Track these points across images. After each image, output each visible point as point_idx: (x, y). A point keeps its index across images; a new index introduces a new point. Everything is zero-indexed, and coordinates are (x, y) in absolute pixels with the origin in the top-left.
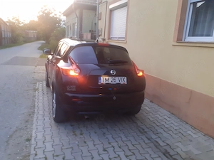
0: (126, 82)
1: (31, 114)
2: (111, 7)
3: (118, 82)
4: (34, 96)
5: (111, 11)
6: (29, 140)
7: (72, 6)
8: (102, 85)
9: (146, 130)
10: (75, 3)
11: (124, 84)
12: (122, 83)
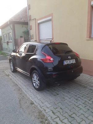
0: (75, 62)
1: (19, 89)
2: (39, 22)
3: (72, 62)
4: (11, 79)
5: (39, 24)
6: (32, 103)
7: (7, 22)
8: (65, 65)
9: (86, 86)
10: (9, 21)
11: (74, 63)
12: (73, 63)
